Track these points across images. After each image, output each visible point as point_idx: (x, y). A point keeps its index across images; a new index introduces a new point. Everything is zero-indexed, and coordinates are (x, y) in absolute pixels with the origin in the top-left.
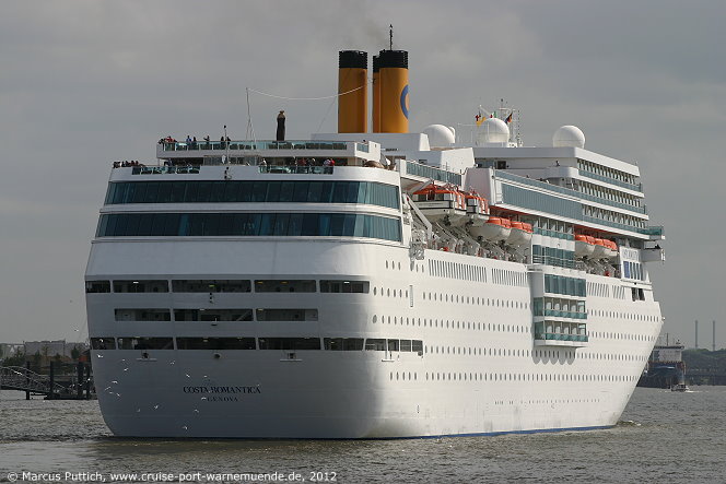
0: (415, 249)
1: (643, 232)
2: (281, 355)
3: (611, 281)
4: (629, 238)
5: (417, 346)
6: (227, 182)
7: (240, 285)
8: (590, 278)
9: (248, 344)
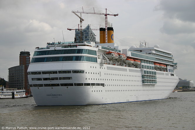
0: (101, 64)
1: (173, 64)
2: (65, 87)
3: (165, 72)
4: (170, 65)
5: (103, 85)
6: (55, 50)
7: (55, 72)
8: (157, 71)
9: (58, 85)
